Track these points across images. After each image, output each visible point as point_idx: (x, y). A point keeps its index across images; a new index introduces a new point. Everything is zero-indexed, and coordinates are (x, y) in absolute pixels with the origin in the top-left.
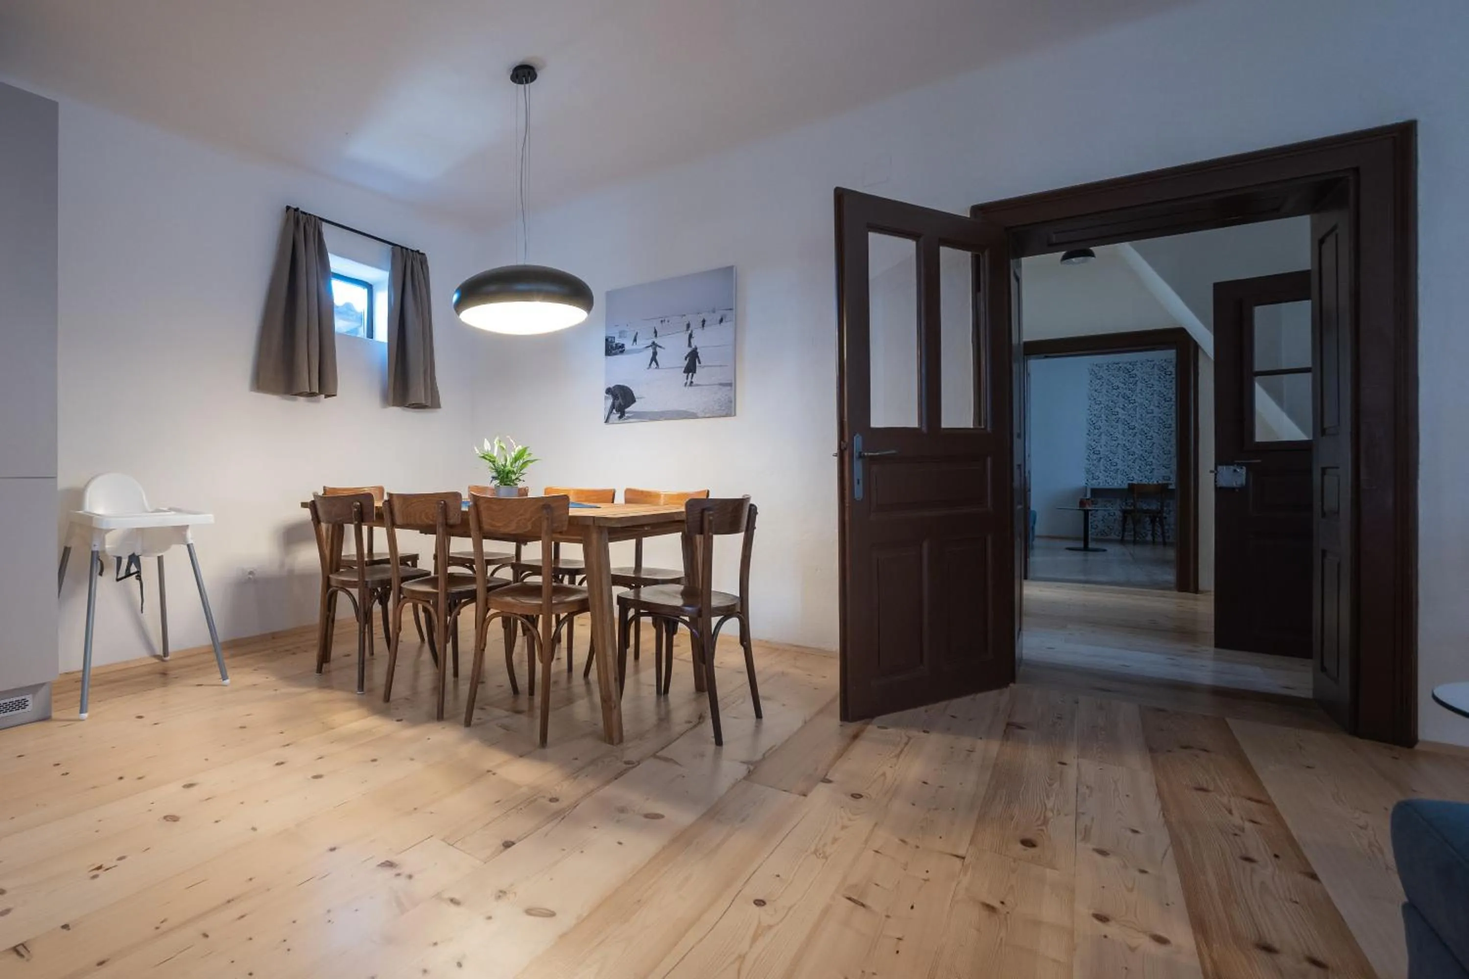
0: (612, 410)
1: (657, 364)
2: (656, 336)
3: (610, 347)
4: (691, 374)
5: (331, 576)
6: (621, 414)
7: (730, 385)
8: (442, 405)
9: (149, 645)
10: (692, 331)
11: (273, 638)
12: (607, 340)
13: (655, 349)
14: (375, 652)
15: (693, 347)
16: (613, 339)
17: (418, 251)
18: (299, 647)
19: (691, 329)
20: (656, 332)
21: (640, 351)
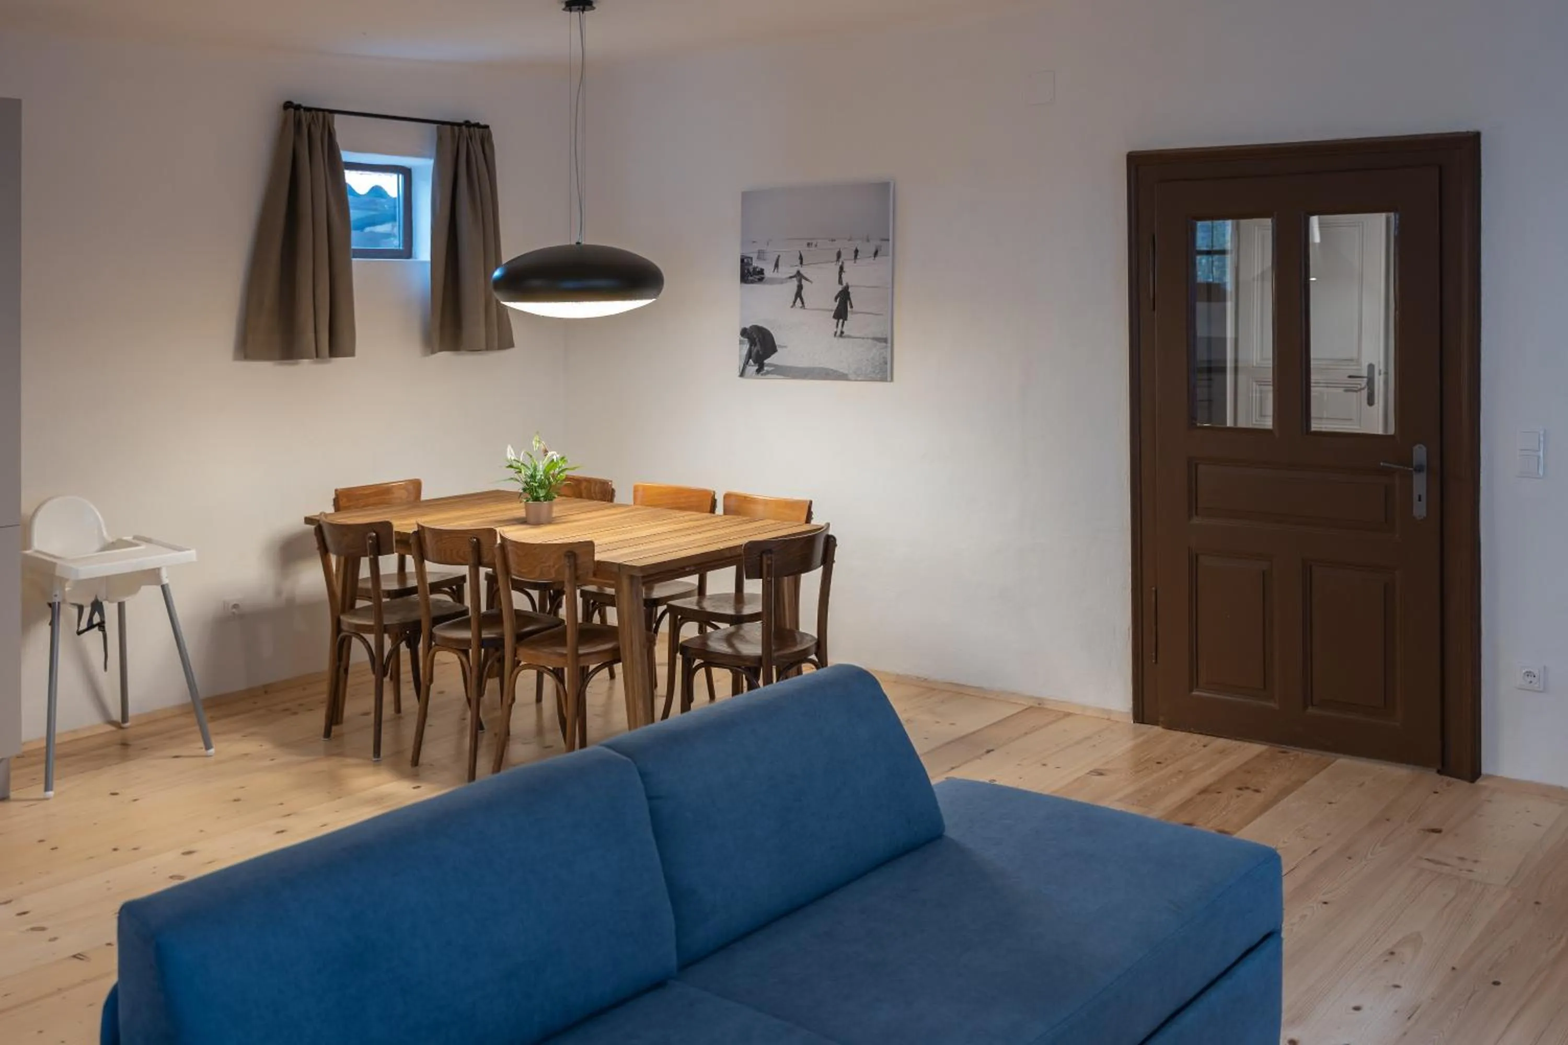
0: (749, 361)
1: (803, 303)
2: (801, 263)
3: (746, 271)
4: (841, 321)
5: (342, 617)
6: (759, 366)
7: (885, 340)
8: (515, 343)
9: (102, 708)
10: (843, 263)
11: (266, 692)
12: (742, 261)
13: (800, 281)
14: (403, 708)
15: (844, 284)
16: (750, 260)
17: (477, 125)
18: (301, 705)
19: (841, 259)
20: (801, 258)
21: (781, 282)
